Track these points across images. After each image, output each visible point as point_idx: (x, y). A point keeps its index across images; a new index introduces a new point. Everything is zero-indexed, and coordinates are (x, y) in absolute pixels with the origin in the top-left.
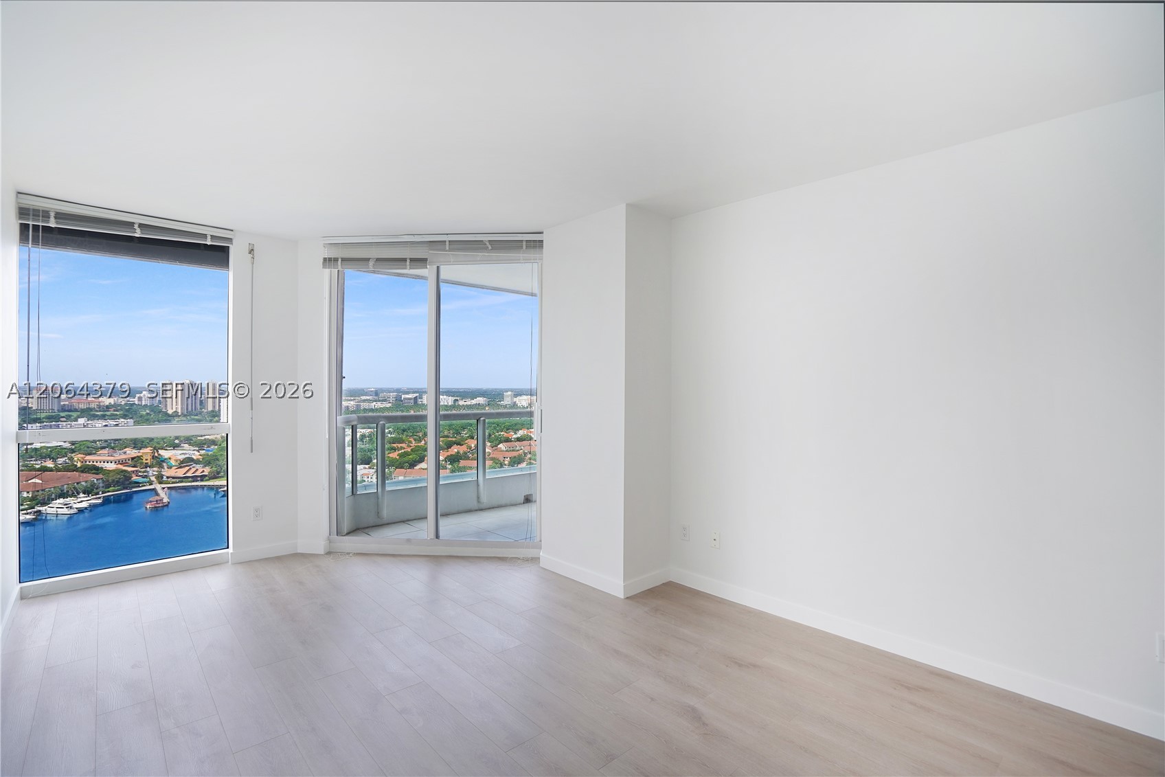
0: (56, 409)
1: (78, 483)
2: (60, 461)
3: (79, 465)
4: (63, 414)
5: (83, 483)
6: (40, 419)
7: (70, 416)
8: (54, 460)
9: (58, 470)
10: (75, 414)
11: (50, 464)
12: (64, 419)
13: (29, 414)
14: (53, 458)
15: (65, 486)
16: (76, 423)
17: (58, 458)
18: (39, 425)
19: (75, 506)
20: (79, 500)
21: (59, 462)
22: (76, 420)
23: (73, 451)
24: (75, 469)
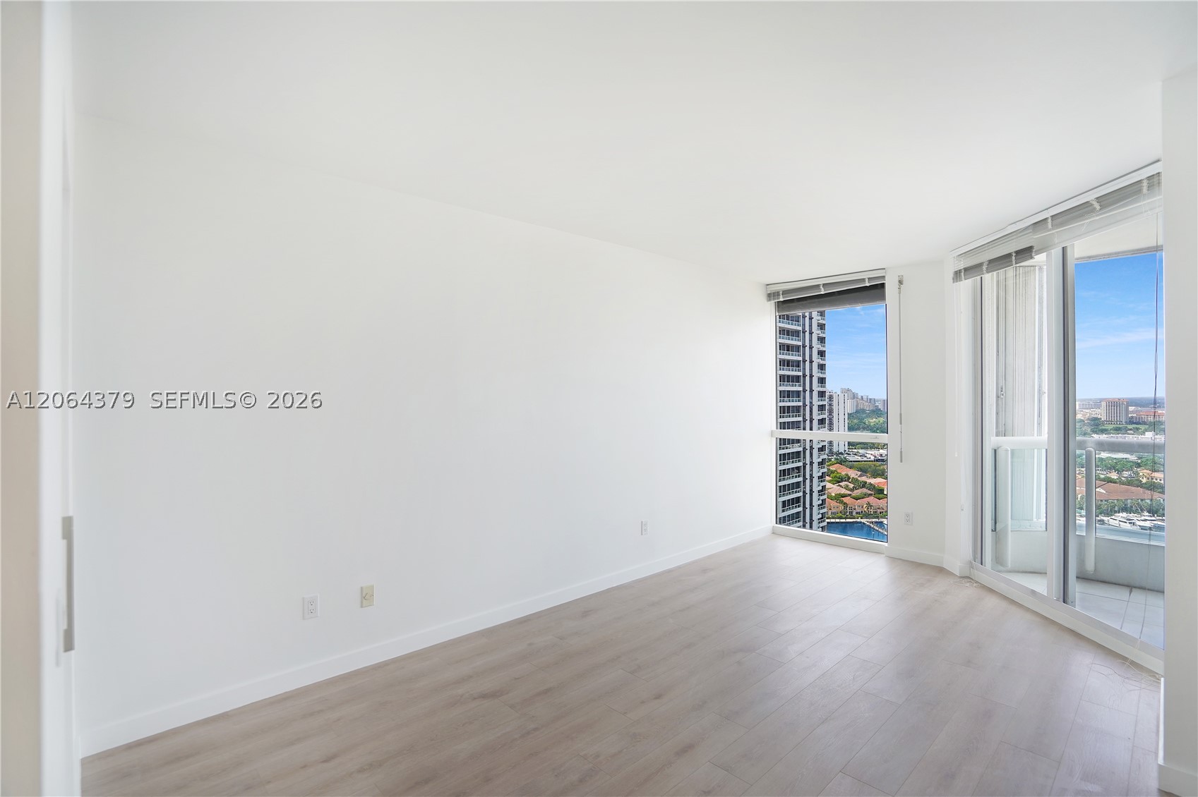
0: (1124, 421)
1: (1142, 500)
2: (1126, 474)
3: (1144, 481)
4: (1130, 427)
5: (1148, 501)
6: (1106, 430)
7: (1138, 429)
8: (1119, 472)
9: (1122, 483)
10: (1142, 427)
11: (1114, 476)
12: (1131, 432)
13: (1097, 425)
14: (1118, 470)
15: (1129, 501)
16: (1143, 436)
17: (1123, 471)
18: (1106, 436)
19: (1138, 523)
20: (1143, 518)
21: (1124, 475)
22: (1143, 433)
23: (1139, 465)
24: (1141, 485)
